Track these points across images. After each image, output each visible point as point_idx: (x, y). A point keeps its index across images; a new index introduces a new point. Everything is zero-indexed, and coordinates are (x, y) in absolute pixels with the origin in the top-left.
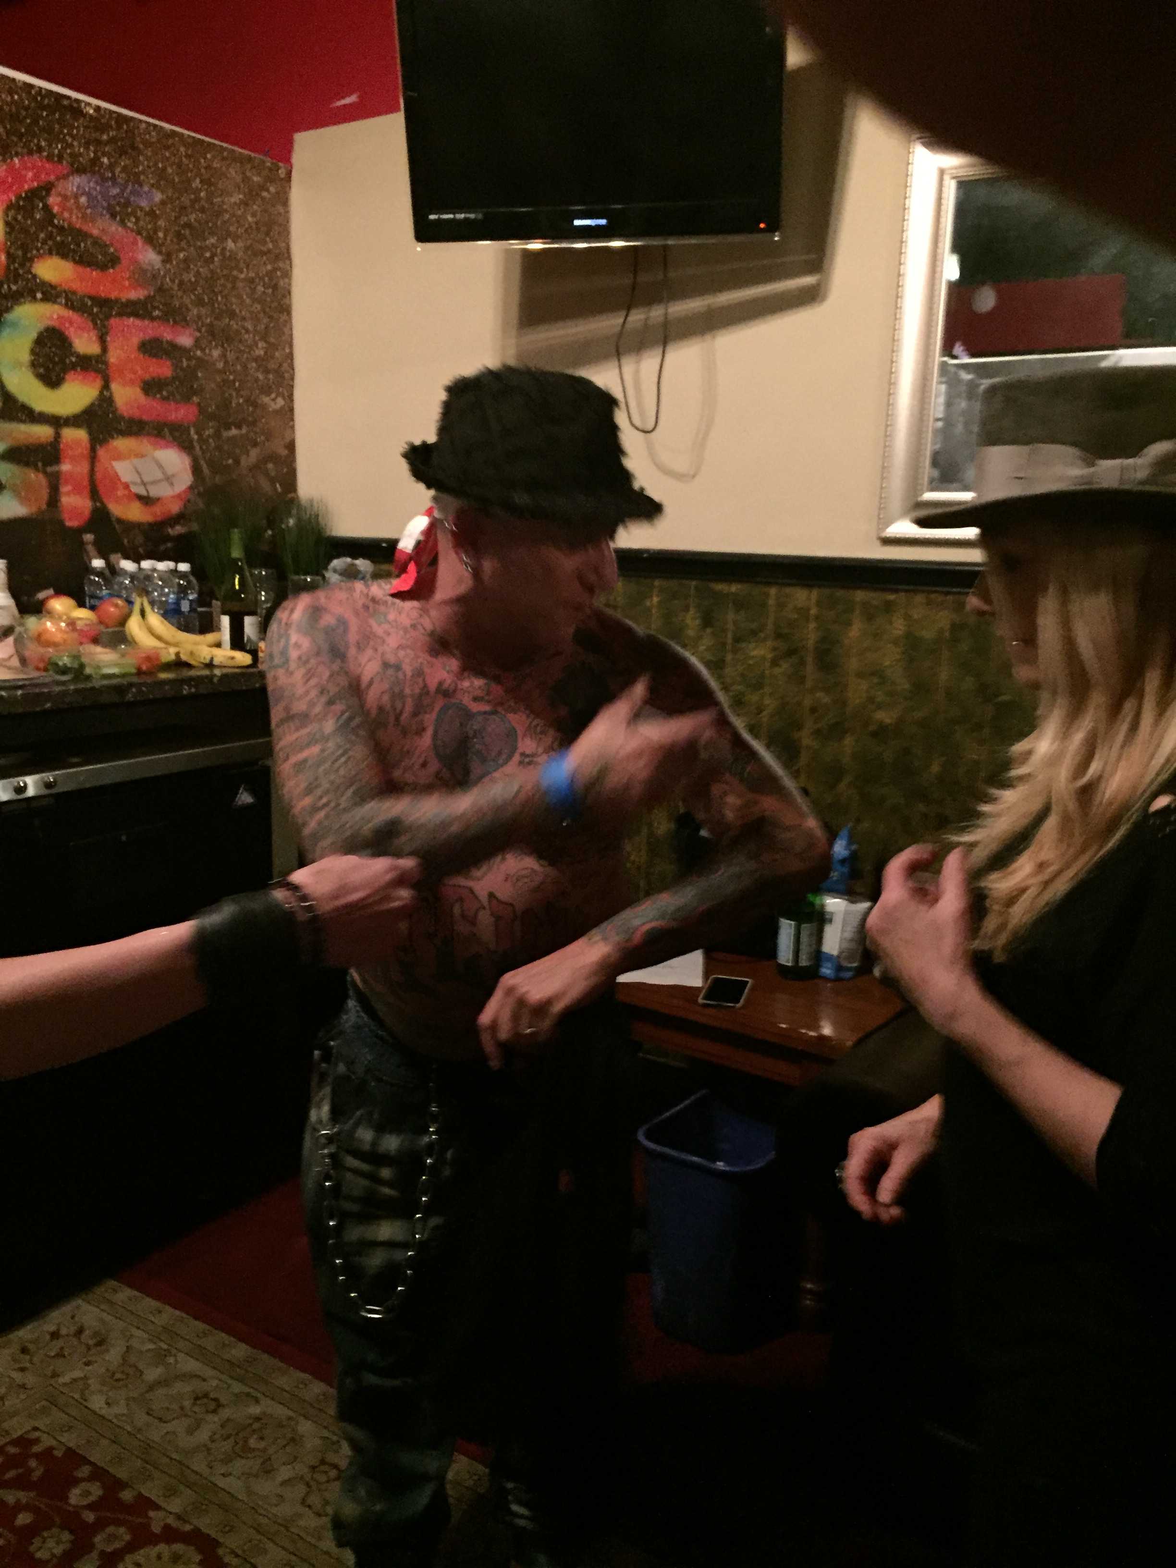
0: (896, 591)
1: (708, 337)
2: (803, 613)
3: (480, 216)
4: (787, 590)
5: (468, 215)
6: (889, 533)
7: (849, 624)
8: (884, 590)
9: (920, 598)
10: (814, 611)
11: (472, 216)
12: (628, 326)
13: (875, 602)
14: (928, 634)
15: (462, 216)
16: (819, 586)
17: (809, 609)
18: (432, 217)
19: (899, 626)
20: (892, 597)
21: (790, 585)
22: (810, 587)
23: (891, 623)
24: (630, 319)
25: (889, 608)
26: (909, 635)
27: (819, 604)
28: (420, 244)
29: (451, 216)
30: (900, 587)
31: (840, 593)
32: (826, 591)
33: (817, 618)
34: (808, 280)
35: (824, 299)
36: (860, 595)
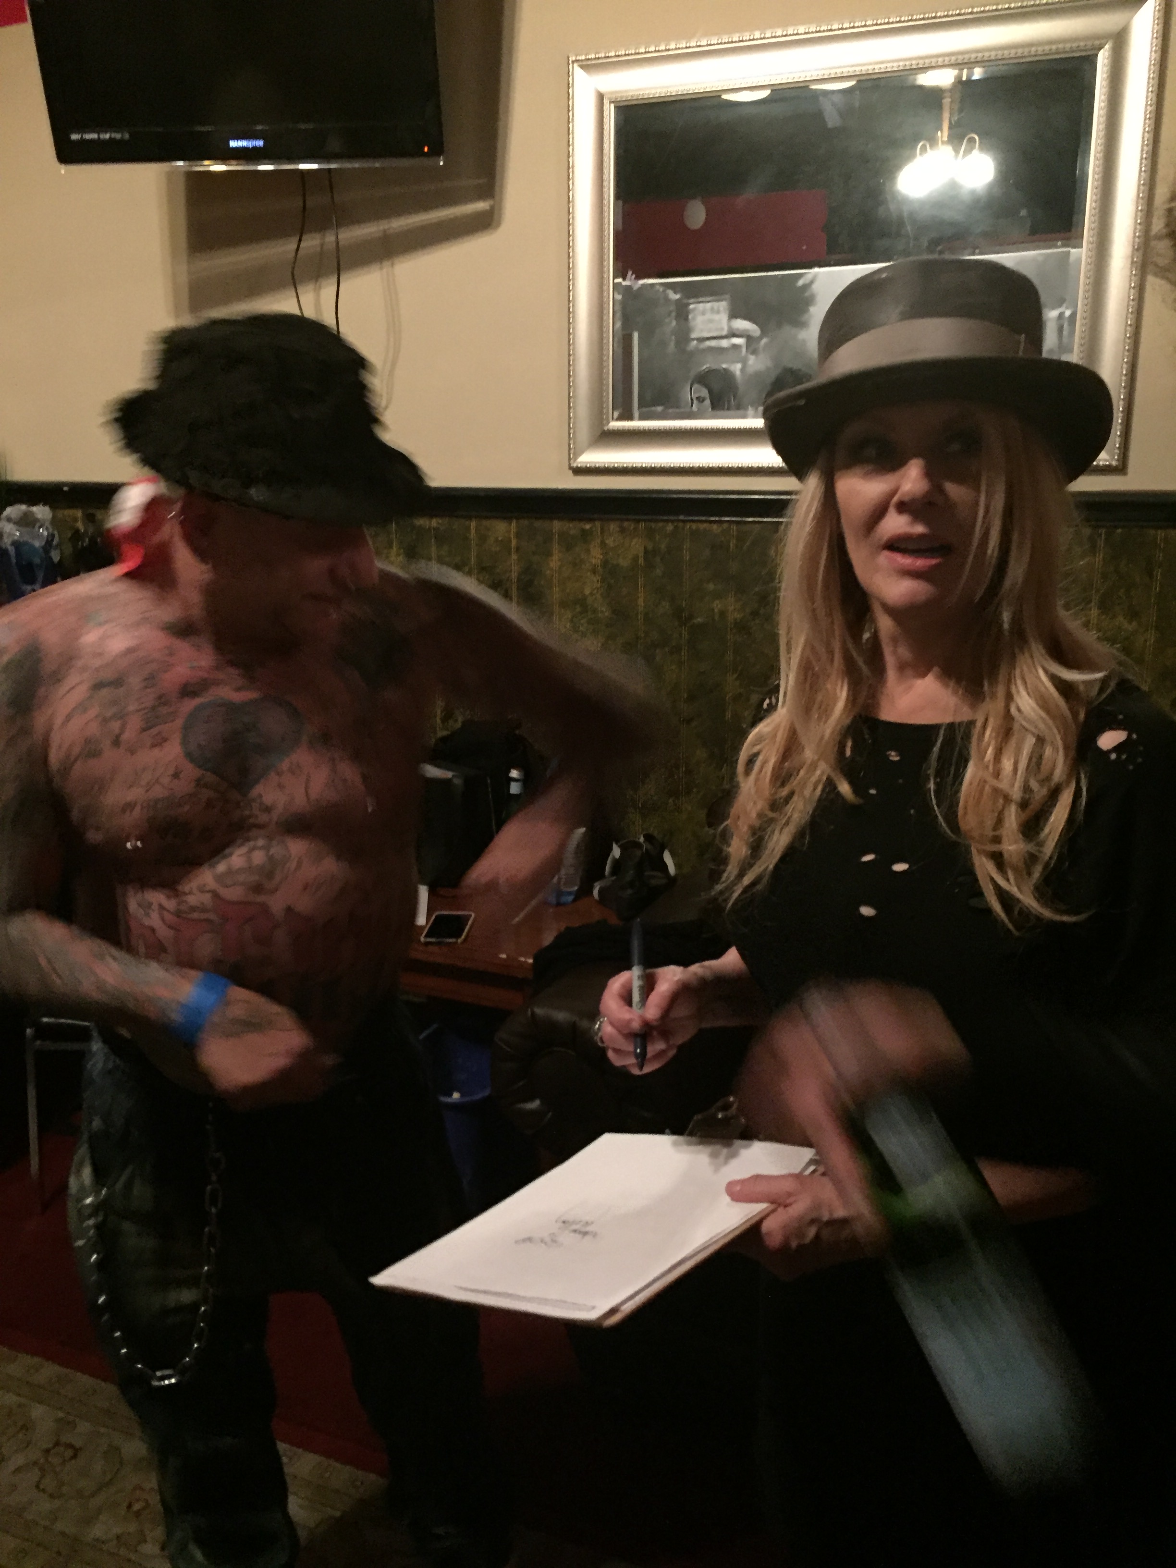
0: (591, 520)
1: (386, 264)
2: (505, 544)
3: (127, 136)
4: (487, 523)
5: (113, 135)
6: (580, 462)
7: (549, 554)
8: (581, 520)
9: (613, 527)
10: (514, 543)
11: (118, 136)
12: (301, 252)
13: (572, 532)
14: (624, 563)
15: (107, 136)
16: (517, 519)
17: (510, 541)
18: (75, 137)
19: (596, 556)
20: (588, 527)
21: (487, 518)
22: (509, 519)
23: (588, 551)
24: (302, 245)
25: (585, 536)
26: (605, 563)
27: (518, 535)
28: (63, 166)
29: (93, 136)
30: (596, 516)
31: (538, 524)
32: (525, 522)
33: (518, 549)
34: (481, 206)
35: (499, 225)
36: (557, 525)
